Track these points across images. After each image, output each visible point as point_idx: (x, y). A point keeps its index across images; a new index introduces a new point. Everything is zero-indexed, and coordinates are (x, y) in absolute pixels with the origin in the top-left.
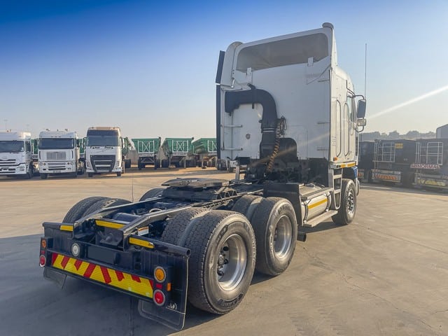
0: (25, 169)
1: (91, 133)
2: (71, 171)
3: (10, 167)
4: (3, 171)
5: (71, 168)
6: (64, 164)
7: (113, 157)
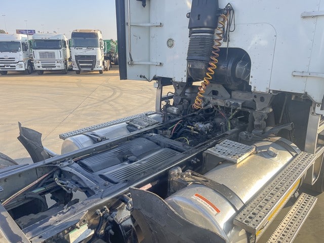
0: (23, 66)
1: (74, 35)
2: (60, 68)
3: (11, 65)
4: (6, 67)
5: (60, 66)
6: (54, 62)
7: (94, 57)
